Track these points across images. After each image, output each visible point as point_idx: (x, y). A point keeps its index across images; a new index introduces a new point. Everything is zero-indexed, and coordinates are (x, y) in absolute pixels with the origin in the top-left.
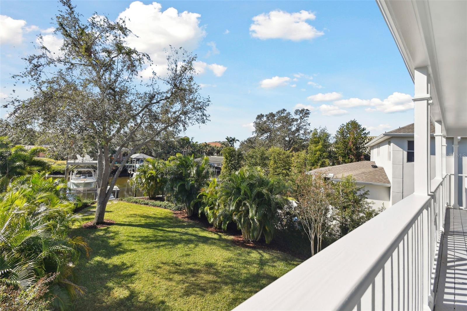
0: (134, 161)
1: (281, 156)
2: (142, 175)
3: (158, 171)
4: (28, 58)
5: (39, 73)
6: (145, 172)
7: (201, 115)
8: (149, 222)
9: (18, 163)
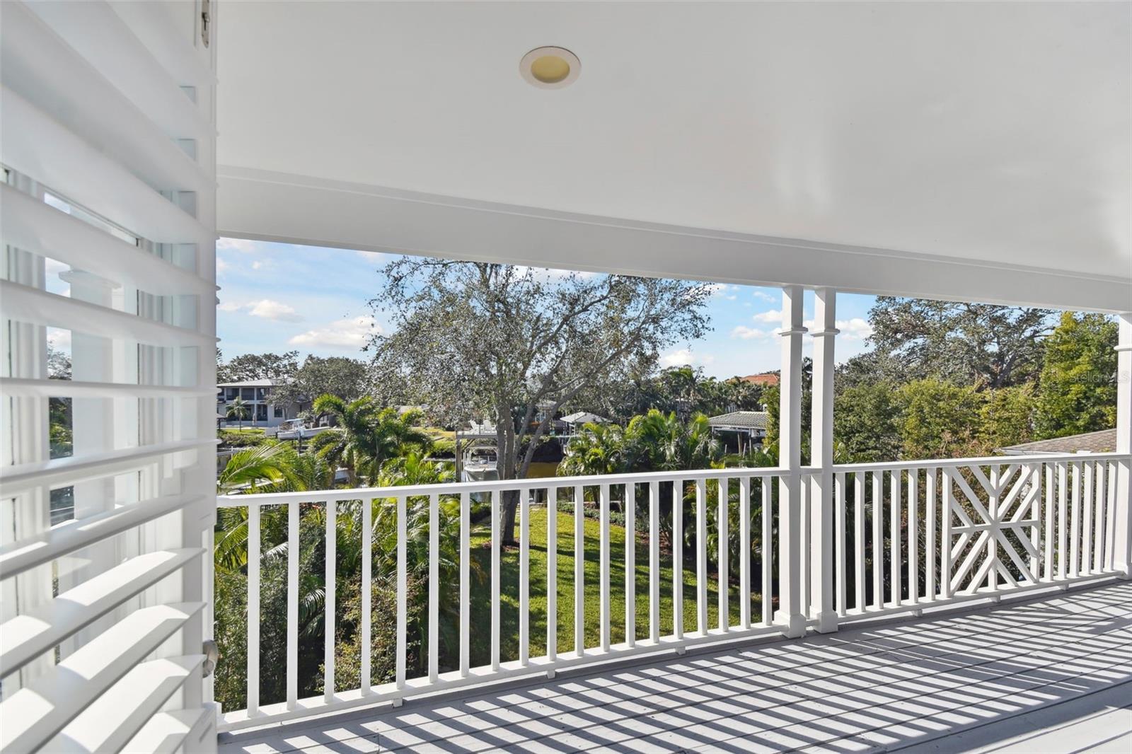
0: (573, 428)
1: (941, 404)
2: (579, 457)
3: (608, 448)
4: (385, 270)
5: (401, 290)
6: (583, 451)
7: (691, 319)
8: (590, 550)
9: (389, 439)
